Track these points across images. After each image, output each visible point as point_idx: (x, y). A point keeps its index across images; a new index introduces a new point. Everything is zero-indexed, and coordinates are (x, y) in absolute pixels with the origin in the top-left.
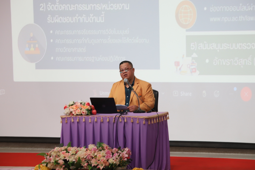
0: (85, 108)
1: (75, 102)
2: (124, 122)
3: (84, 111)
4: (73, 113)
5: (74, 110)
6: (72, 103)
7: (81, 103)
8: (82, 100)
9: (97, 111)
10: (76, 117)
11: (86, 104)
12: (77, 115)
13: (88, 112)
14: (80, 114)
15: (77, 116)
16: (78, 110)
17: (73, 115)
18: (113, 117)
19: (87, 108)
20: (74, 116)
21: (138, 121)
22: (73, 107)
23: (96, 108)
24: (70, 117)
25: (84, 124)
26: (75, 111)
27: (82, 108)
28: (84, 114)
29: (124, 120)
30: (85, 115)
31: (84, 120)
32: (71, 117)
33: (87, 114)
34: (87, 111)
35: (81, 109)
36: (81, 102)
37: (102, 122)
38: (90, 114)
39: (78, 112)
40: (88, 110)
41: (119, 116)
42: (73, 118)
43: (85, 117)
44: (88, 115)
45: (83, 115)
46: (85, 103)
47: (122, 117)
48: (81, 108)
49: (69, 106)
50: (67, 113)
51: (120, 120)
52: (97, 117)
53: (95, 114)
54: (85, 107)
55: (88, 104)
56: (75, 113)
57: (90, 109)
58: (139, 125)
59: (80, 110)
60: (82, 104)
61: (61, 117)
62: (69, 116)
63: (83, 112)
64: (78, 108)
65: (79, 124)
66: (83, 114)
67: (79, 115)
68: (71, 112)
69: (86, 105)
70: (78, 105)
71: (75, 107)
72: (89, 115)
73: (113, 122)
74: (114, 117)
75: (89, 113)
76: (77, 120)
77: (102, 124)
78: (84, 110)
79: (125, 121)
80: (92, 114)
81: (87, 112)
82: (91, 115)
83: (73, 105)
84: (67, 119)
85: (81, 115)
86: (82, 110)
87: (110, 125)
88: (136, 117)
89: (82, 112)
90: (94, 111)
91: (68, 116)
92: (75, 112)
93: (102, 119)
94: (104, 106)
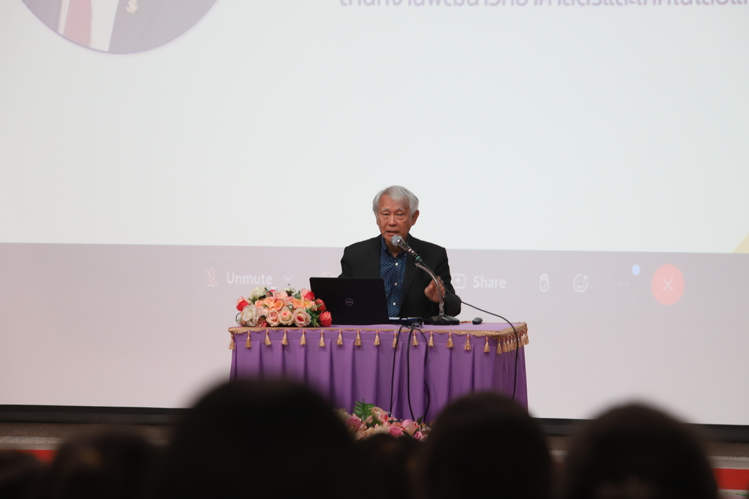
0: (303, 308)
1: (269, 289)
2: (427, 345)
3: (301, 315)
4: (269, 320)
5: (271, 311)
6: (261, 293)
7: (289, 294)
8: (290, 285)
10: (277, 331)
11: (303, 295)
12: (281, 325)
13: (312, 319)
14: (290, 324)
15: (281, 328)
16: (282, 312)
17: (268, 325)
18: (393, 331)
19: (308, 307)
20: (273, 329)
21: (468, 345)
22: (265, 301)
23: (328, 308)
24: (259, 332)
25: (303, 350)
26: (272, 314)
27: (295, 307)
28: (303, 323)
29: (426, 341)
30: (304, 327)
31: (303, 342)
32: (264, 331)
34: (310, 314)
35: (293, 310)
36: (289, 289)
37: (359, 347)
38: (318, 325)
39: (284, 316)
40: (311, 312)
41: (412, 331)
42: (268, 334)
43: (305, 333)
44: (311, 325)
45: (298, 325)
46: (300, 294)
47: (418, 332)
48: (291, 307)
49: (254, 301)
50: (251, 320)
51: (415, 341)
52: (344, 332)
53: (329, 326)
54: (303, 304)
55: (311, 295)
56: (276, 321)
57: (316, 310)
58: (470, 356)
59: (289, 313)
60: (293, 294)
61: (232, 333)
62: (257, 329)
63: (300, 319)
64: (284, 305)
65: (286, 351)
66: (298, 322)
67: (287, 326)
68: (263, 317)
69: (304, 297)
70: (279, 297)
71: (272, 304)
72: (316, 327)
73: (394, 346)
74: (396, 332)
76: (282, 339)
77: (357, 352)
78: (300, 313)
79: (431, 344)
80: (322, 324)
81: (310, 317)
83: (264, 297)
84: (250, 336)
85: (293, 325)
86: (296, 312)
87: (381, 356)
88: (463, 333)
89: (294, 317)
90: (327, 316)
91: (253, 329)
92: (275, 318)
93: (358, 337)
94: (350, 302)
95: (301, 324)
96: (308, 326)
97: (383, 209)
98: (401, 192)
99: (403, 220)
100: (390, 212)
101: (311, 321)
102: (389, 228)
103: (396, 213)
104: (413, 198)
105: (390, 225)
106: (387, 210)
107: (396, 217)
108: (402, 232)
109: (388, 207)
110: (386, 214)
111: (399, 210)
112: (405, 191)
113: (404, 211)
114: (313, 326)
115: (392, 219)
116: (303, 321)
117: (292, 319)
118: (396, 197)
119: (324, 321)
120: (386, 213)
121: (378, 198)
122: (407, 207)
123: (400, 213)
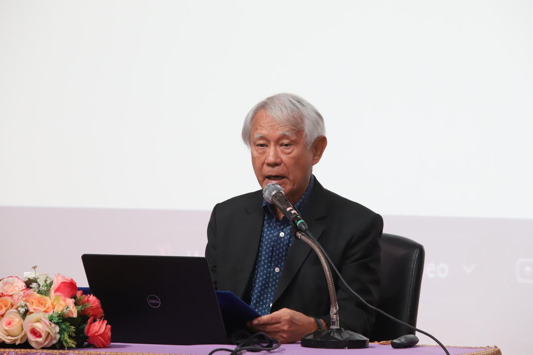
0: (46, 312)
3: (39, 326)
7: (28, 284)
8: (35, 268)
9: (112, 330)
11: (54, 286)
12: (4, 345)
13: (60, 332)
14: (18, 343)
16: (7, 319)
19: (59, 309)
27: (31, 310)
30: (43, 348)
33: (54, 342)
34: (57, 324)
36: (31, 275)
38: (72, 343)
39: (9, 327)
40: (63, 320)
44: (60, 345)
45: (33, 345)
46: (51, 283)
48: (22, 310)
53: (104, 346)
54: (49, 304)
55: (70, 288)
57: (75, 315)
59: (17, 319)
60: (34, 285)
63: (35, 332)
64: (12, 306)
66: (32, 338)
67: (13, 346)
69: (56, 291)
70: (10, 291)
72: (70, 348)
75: (66, 337)
78: (38, 321)
80: (82, 341)
81: (57, 329)
82: (80, 346)
85: (26, 345)
86: (29, 317)
90: (100, 327)
94: (155, 302)
95: (37, 342)
96: (53, 347)
97: (257, 135)
98: (288, 104)
99: (292, 155)
100: (268, 141)
101: (58, 336)
102: (268, 170)
103: (278, 142)
104: (313, 114)
105: (269, 165)
106: (262, 138)
107: (279, 149)
108: (291, 178)
109: (264, 132)
110: (262, 145)
111: (284, 136)
112: (297, 102)
113: (294, 138)
114: (62, 348)
115: (271, 154)
116: (40, 336)
117: (23, 334)
118: (278, 114)
119: (94, 336)
120: (261, 142)
121: (250, 116)
122: (298, 130)
123: (286, 141)
